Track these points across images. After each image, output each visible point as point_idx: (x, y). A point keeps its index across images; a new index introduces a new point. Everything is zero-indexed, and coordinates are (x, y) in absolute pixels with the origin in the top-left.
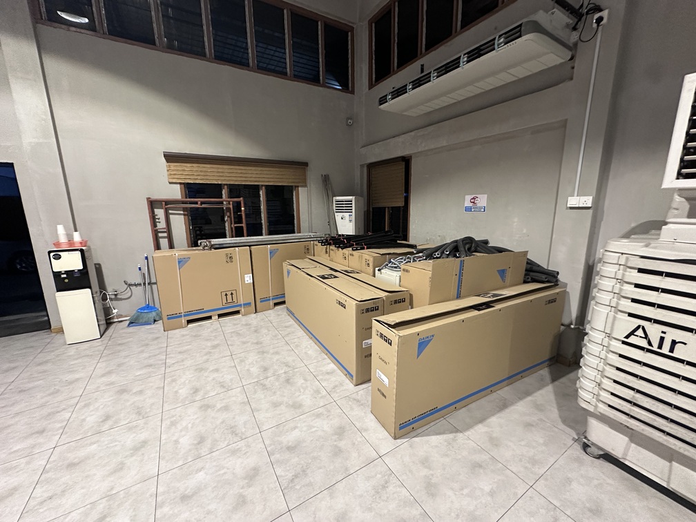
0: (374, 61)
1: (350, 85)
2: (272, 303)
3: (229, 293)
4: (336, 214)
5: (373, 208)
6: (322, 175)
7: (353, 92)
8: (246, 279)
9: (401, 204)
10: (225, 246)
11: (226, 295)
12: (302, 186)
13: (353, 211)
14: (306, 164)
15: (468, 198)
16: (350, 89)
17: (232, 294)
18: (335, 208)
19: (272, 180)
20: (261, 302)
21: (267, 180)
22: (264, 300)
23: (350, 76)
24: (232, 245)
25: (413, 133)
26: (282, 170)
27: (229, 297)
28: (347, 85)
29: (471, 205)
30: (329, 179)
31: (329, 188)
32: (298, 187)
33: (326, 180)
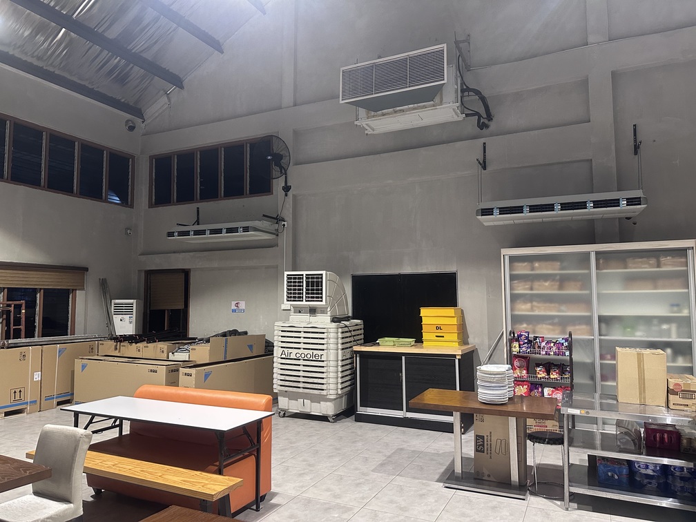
0: (154, 187)
1: (129, 200)
2: (55, 402)
3: (18, 391)
4: (114, 316)
5: (150, 311)
6: (100, 279)
7: (132, 206)
8: (35, 377)
9: (181, 307)
10: (19, 345)
11: (15, 392)
12: (79, 290)
13: (134, 313)
14: (86, 269)
15: (234, 303)
16: (129, 203)
17: (20, 391)
18: (113, 310)
19: (52, 283)
20: (46, 400)
21: (47, 283)
22: (49, 398)
23: (130, 193)
24: (25, 344)
25: (191, 254)
26: (62, 274)
27: (18, 394)
28: (126, 200)
29: (236, 308)
30: (106, 283)
31: (107, 291)
32: (76, 290)
33: (103, 284)
